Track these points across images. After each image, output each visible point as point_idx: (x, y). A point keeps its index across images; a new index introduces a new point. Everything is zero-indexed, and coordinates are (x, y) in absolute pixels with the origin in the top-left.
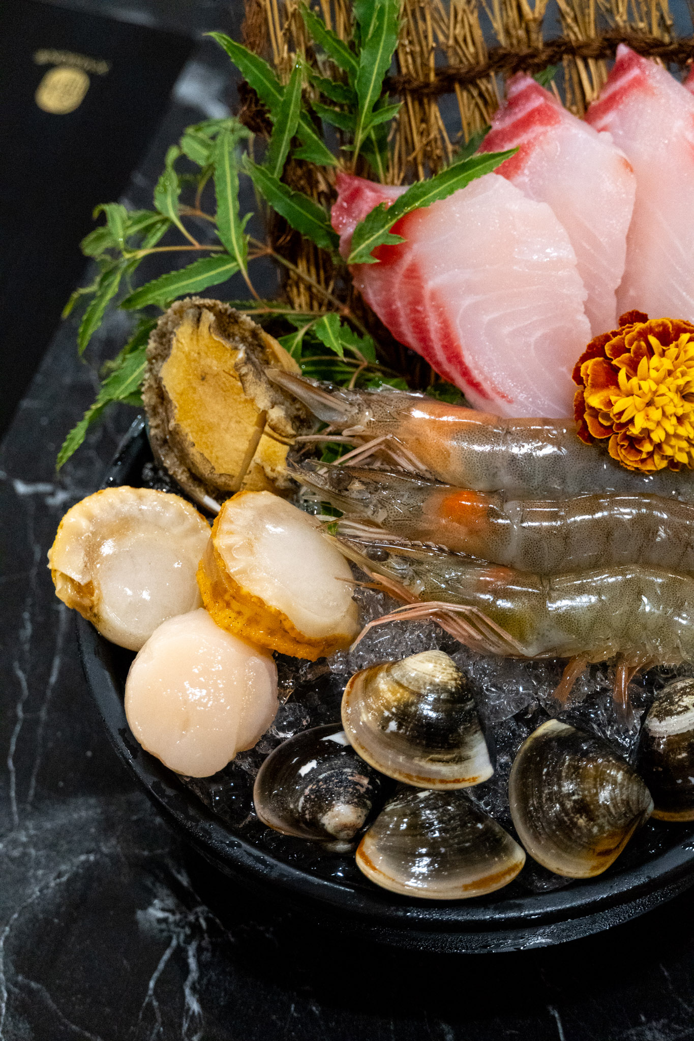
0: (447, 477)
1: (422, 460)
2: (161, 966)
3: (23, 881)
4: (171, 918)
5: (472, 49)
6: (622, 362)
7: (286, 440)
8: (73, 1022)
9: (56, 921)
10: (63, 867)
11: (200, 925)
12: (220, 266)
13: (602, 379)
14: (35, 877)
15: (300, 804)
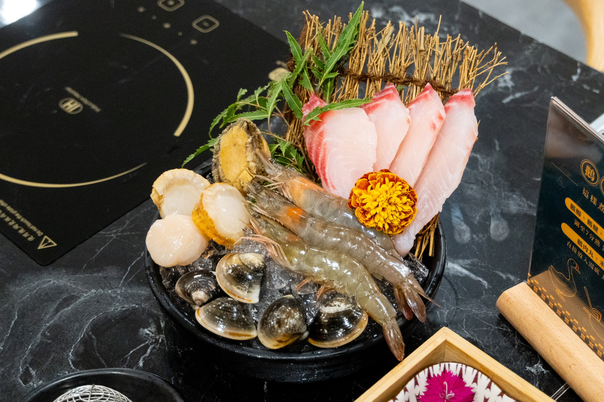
0: (297, 204)
1: (291, 195)
2: (138, 348)
3: (110, 304)
4: (151, 334)
5: (378, 70)
6: (372, 183)
7: (252, 174)
8: (98, 353)
9: (113, 321)
10: (126, 306)
11: (159, 341)
12: (263, 115)
13: (362, 186)
14: (115, 305)
15: (188, 287)
